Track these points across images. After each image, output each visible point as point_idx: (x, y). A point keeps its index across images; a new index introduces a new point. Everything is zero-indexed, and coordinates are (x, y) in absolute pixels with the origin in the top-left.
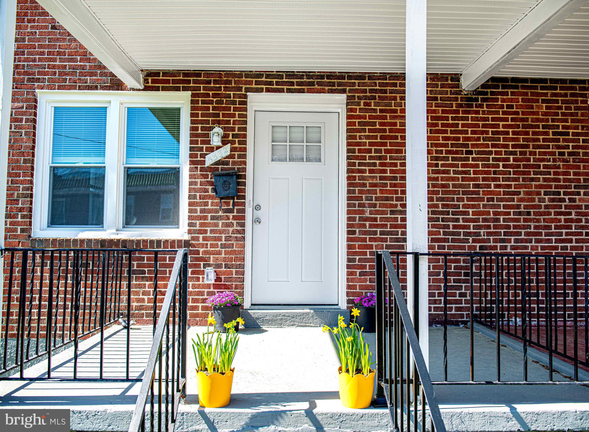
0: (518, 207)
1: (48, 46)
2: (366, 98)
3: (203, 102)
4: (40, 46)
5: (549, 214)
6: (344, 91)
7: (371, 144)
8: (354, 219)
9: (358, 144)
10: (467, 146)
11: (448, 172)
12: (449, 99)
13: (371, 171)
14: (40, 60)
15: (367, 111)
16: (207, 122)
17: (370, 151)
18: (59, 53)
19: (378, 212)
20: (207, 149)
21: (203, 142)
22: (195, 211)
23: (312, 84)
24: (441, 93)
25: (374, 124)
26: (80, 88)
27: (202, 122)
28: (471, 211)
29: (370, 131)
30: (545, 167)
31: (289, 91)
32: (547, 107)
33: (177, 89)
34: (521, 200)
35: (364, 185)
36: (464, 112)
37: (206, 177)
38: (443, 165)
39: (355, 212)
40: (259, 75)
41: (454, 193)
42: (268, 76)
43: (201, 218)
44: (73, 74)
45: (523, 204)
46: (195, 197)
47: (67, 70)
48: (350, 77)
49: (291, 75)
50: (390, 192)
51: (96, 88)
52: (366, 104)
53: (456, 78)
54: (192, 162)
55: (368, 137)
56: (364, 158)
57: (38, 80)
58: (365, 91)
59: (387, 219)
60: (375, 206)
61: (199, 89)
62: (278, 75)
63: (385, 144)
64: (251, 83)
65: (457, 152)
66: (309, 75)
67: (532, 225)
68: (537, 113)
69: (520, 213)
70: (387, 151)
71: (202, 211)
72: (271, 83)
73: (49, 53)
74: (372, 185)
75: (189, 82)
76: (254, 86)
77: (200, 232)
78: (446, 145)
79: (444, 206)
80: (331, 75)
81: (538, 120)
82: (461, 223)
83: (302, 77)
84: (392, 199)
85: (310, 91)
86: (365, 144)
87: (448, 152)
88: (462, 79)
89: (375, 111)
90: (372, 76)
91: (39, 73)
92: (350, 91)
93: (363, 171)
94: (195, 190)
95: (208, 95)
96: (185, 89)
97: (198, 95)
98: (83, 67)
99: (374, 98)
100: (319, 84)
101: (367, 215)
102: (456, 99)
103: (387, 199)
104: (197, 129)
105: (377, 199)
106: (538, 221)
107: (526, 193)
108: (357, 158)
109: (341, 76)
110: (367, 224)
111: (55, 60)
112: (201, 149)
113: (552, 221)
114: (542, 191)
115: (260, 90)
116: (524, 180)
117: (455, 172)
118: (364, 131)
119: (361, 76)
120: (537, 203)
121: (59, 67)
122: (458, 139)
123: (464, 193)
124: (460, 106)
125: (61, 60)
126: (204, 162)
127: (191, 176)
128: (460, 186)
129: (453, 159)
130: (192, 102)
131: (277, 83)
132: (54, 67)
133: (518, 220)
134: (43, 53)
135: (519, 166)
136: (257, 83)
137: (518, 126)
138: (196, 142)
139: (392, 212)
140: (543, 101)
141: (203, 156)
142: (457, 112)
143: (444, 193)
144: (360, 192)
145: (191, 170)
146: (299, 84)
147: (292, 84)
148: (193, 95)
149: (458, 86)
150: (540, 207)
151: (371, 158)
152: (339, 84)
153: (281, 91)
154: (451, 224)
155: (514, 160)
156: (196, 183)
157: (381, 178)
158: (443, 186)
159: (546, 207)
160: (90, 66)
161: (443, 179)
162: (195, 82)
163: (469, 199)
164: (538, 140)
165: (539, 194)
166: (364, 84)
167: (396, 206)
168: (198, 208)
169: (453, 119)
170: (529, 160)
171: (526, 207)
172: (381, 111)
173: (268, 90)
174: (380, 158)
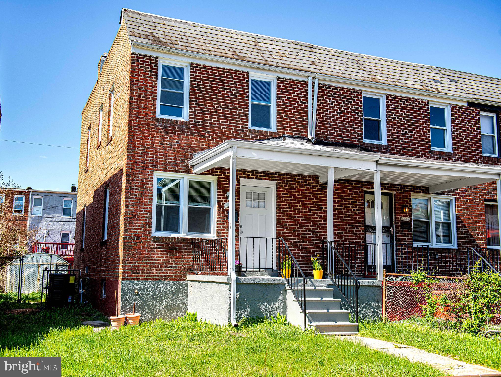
0: (339, 230)
1: (159, 152)
2: (285, 183)
3: (223, 181)
4: (156, 151)
5: (350, 233)
6: (276, 180)
7: (287, 202)
8: (280, 233)
9: (282, 202)
10: (321, 205)
11: (314, 215)
12: (315, 186)
13: (286, 214)
14: (156, 157)
15: (285, 189)
16: (225, 190)
17: (286, 205)
18: (164, 155)
19: (289, 230)
20: (225, 201)
21: (223, 198)
22: (220, 227)
23: (265, 176)
24: (312, 183)
25: (288, 194)
26: (173, 171)
27: (222, 189)
28: (322, 231)
29: (286, 197)
30: (348, 215)
31: (256, 179)
32: (349, 191)
33: (213, 175)
34: (339, 228)
35: (284, 219)
36: (320, 191)
37: (224, 213)
38: (312, 212)
39: (281, 230)
40: (245, 171)
41: (316, 224)
42: (248, 172)
43: (222, 230)
44: (170, 165)
45: (340, 229)
46: (220, 221)
47: (168, 163)
48: (279, 175)
49: (257, 172)
50: (293, 222)
51: (180, 172)
52: (285, 186)
53: (317, 177)
54: (219, 206)
55: (285, 200)
56: (284, 208)
57: (155, 166)
58: (284, 181)
59: (292, 233)
60: (287, 228)
61: (221, 175)
62: (252, 172)
63: (291, 203)
64: (241, 174)
65: (317, 207)
66: (264, 172)
67: (344, 237)
68: (345, 193)
69: (339, 233)
70: (292, 206)
71: (223, 227)
72: (249, 175)
73: (160, 155)
74: (287, 219)
75: (217, 172)
76: (243, 176)
77: (222, 236)
78: (313, 204)
79: (313, 229)
80: (272, 173)
81: (346, 196)
82: (319, 236)
83: (261, 173)
84: (294, 225)
85: (264, 179)
86: (284, 202)
87: (314, 207)
88: (320, 178)
89: (288, 189)
90: (287, 175)
91: (156, 163)
92: (279, 180)
93: (284, 213)
94: (220, 218)
95: (225, 178)
96: (216, 175)
97: (221, 178)
98: (174, 162)
99: (288, 184)
100: (268, 176)
101: (285, 231)
102: (317, 186)
103: (292, 225)
104: (220, 192)
105: (288, 225)
106: (346, 236)
107: (342, 225)
108: (281, 208)
109: (275, 174)
110: (285, 235)
111: (162, 158)
112: (222, 201)
113: (350, 236)
114: (347, 224)
115: (245, 178)
116: (341, 219)
117: (317, 215)
118: (284, 197)
119: (283, 174)
120: (345, 229)
121: (164, 161)
122: (318, 202)
123: (320, 224)
124: (318, 189)
125: (165, 158)
126: (223, 207)
127: (218, 212)
128: (319, 221)
129: (316, 210)
130: (218, 181)
131: (252, 175)
132: (162, 161)
133: (339, 236)
134: (157, 155)
135: (339, 214)
136: (244, 174)
137: (339, 198)
138: (220, 198)
139: (294, 231)
140: (348, 189)
141: (223, 204)
142: (317, 191)
143: (313, 223)
144: (283, 222)
145: (218, 210)
146: (260, 176)
147: (257, 176)
148: (219, 178)
149: (318, 181)
150: (346, 231)
151: (286, 208)
152: (275, 177)
153: (253, 178)
154: (315, 236)
155: (338, 211)
156: (220, 215)
157: (290, 217)
158: (312, 221)
159: (349, 231)
160: (177, 162)
161: (312, 218)
162: (220, 172)
163: (322, 227)
164: (346, 204)
165: (346, 225)
166: (284, 178)
167: (295, 228)
168: (221, 226)
169: (316, 194)
170: (343, 212)
171: (341, 230)
172: (290, 189)
173: (248, 178)
174: (290, 208)
